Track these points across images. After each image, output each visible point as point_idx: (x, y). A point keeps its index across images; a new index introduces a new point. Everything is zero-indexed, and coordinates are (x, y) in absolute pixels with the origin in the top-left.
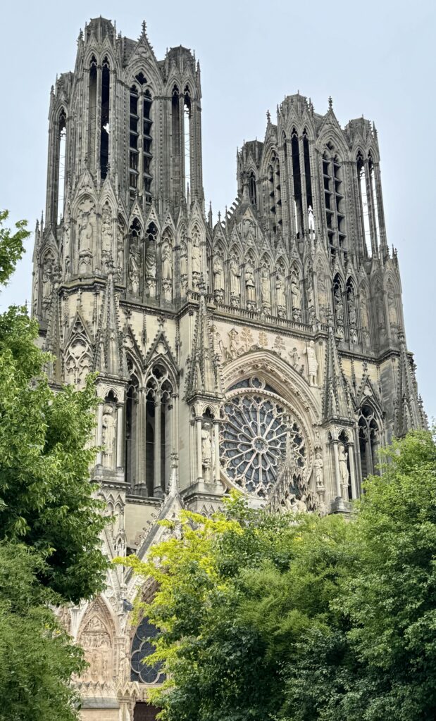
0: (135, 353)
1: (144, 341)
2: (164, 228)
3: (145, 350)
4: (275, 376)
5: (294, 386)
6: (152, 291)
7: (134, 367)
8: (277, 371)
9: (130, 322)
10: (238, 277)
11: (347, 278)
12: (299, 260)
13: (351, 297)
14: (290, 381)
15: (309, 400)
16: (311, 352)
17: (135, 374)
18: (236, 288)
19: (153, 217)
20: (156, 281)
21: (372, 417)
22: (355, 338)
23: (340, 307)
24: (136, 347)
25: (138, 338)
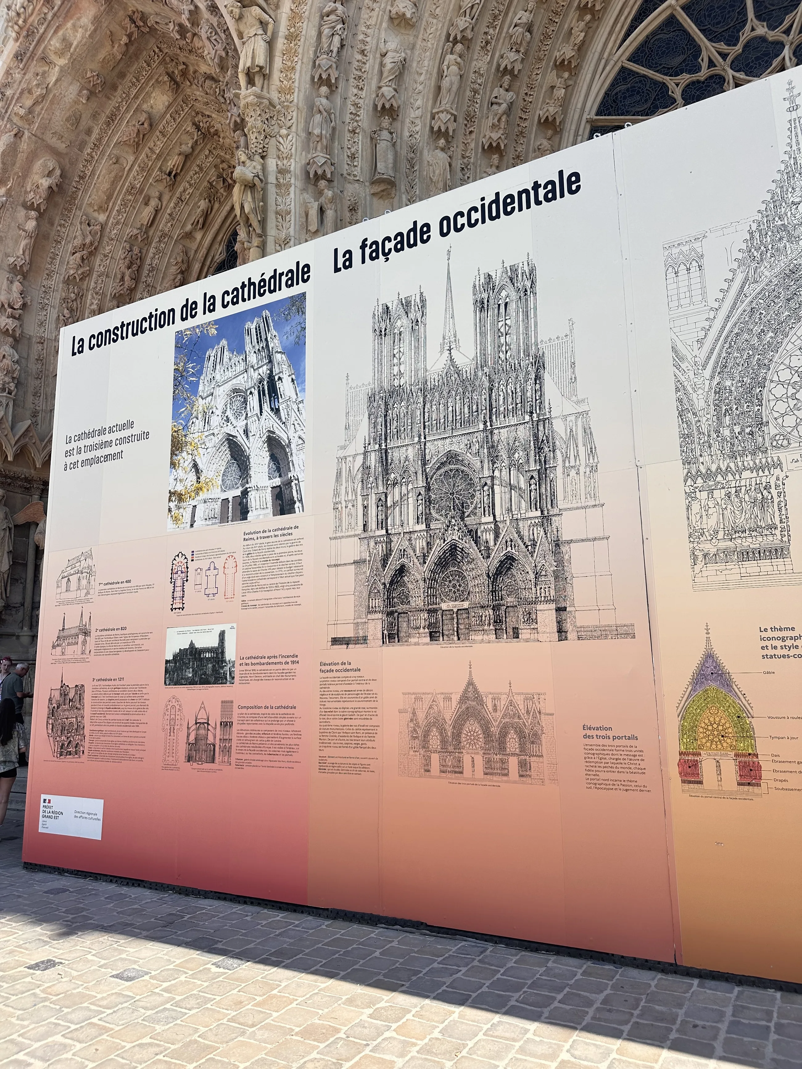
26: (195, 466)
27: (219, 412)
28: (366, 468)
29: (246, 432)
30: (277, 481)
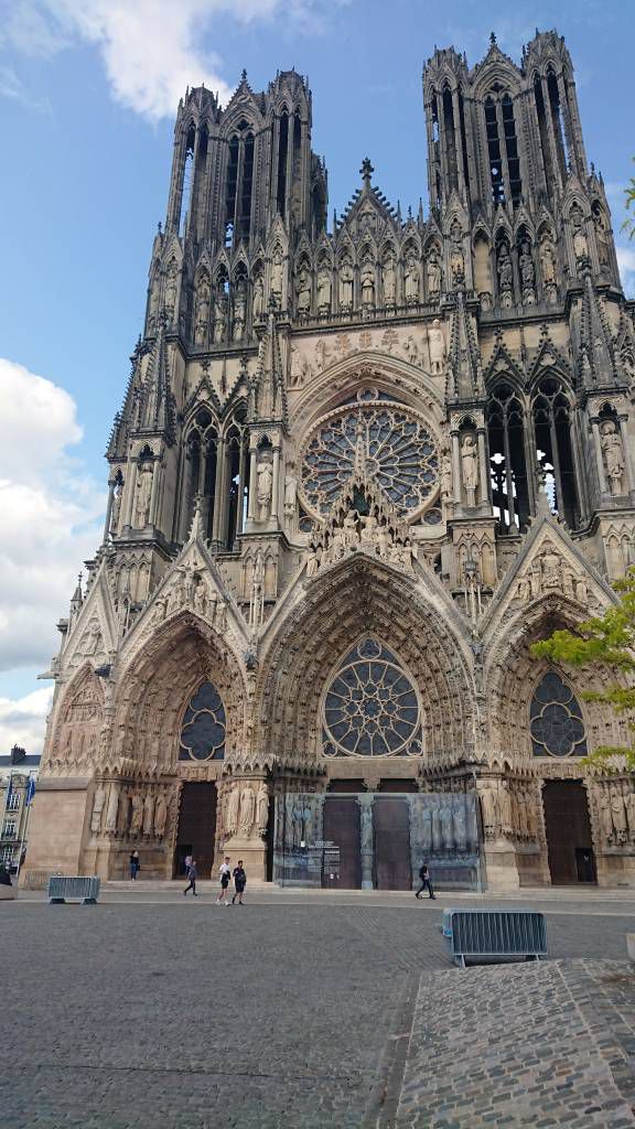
0: (211, 403)
1: (224, 388)
2: (254, 261)
3: (222, 399)
4: (384, 379)
5: (409, 383)
6: (238, 334)
7: (213, 420)
8: (383, 372)
9: (209, 373)
11: (516, 227)
12: (439, 232)
13: (525, 248)
14: (403, 379)
15: (431, 394)
17: (214, 427)
18: (346, 295)
19: (242, 256)
20: (244, 322)
21: (559, 391)
22: (530, 299)
23: (506, 267)
24: (213, 397)
25: (217, 387)
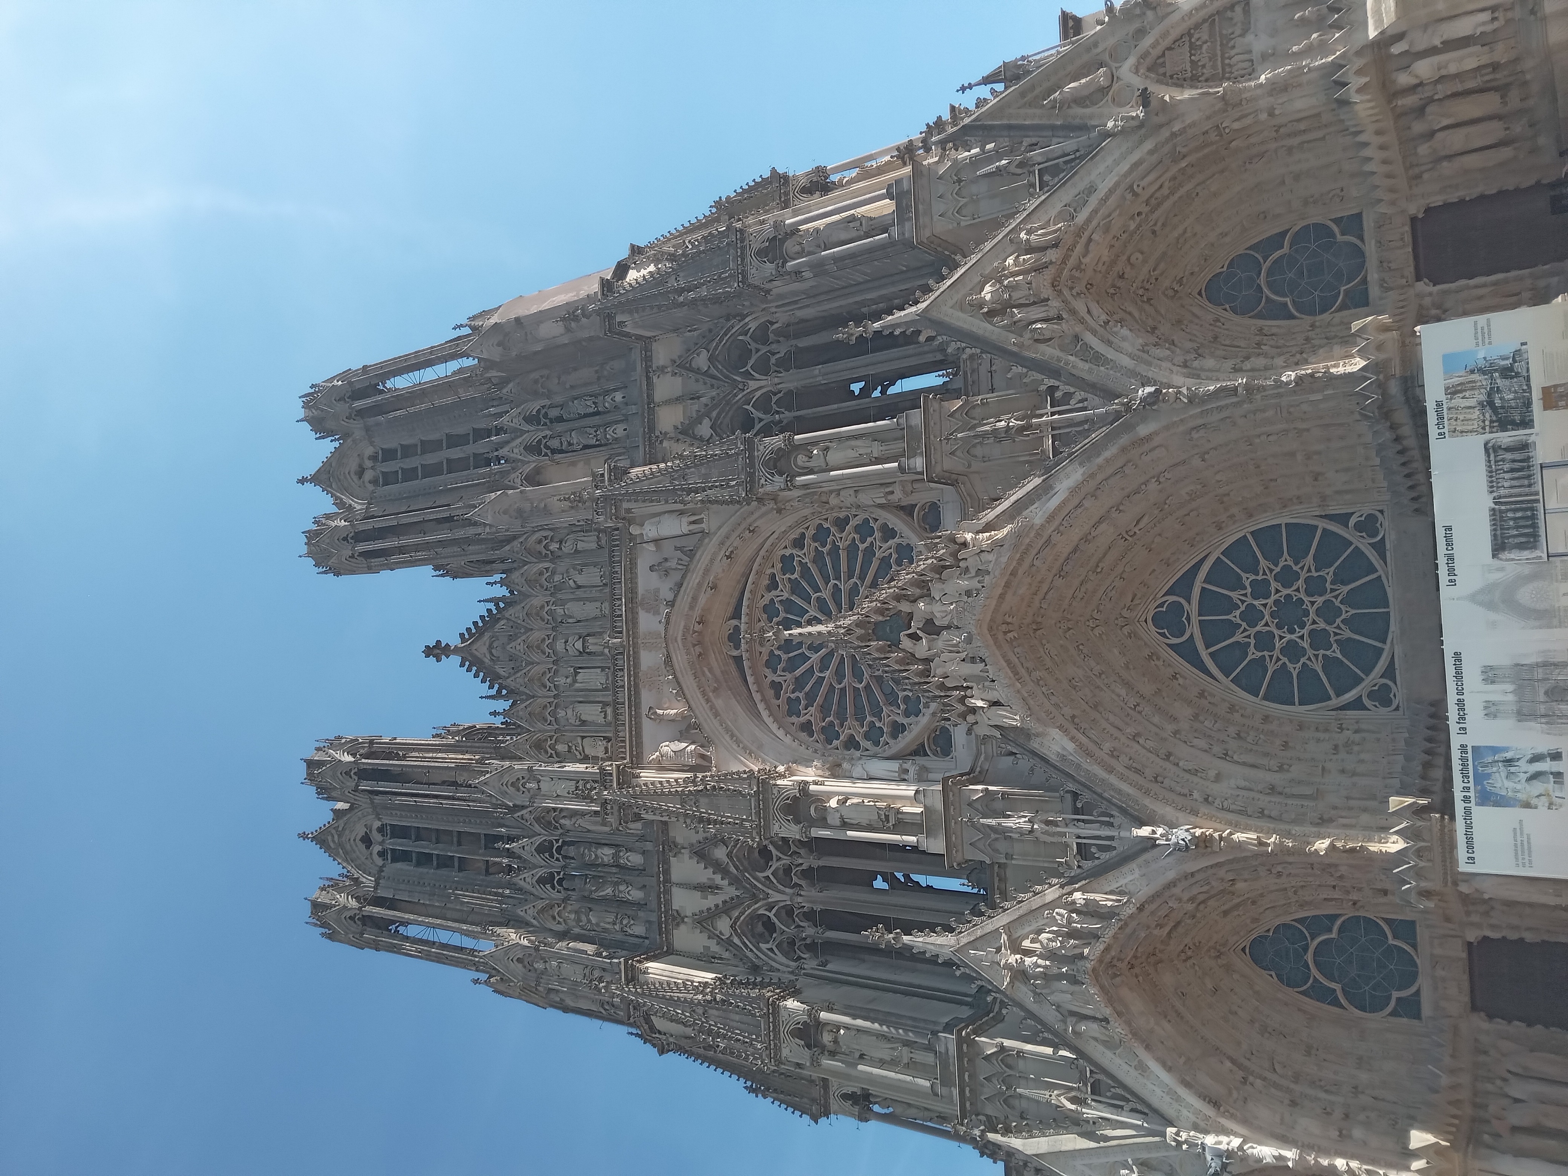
0: (736, 914)
1: (712, 888)
2: (537, 828)
3: (730, 892)
4: (709, 610)
5: (717, 568)
6: (636, 859)
7: (761, 912)
9: (689, 914)
10: (576, 673)
11: (526, 427)
12: (522, 539)
13: (554, 413)
14: (711, 578)
16: (650, 531)
17: (774, 911)
18: (593, 678)
19: (528, 849)
20: (618, 848)
22: (618, 396)
23: (575, 438)
24: (725, 909)
25: (712, 901)
26: (1538, 796)
27: (1515, 785)
28: (1547, 723)
29: (1525, 773)
30: (1548, 759)
